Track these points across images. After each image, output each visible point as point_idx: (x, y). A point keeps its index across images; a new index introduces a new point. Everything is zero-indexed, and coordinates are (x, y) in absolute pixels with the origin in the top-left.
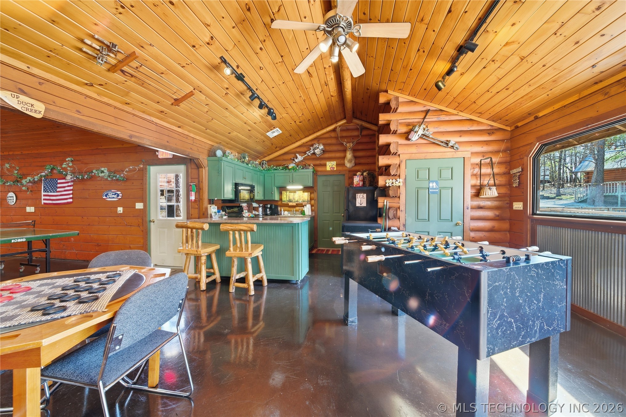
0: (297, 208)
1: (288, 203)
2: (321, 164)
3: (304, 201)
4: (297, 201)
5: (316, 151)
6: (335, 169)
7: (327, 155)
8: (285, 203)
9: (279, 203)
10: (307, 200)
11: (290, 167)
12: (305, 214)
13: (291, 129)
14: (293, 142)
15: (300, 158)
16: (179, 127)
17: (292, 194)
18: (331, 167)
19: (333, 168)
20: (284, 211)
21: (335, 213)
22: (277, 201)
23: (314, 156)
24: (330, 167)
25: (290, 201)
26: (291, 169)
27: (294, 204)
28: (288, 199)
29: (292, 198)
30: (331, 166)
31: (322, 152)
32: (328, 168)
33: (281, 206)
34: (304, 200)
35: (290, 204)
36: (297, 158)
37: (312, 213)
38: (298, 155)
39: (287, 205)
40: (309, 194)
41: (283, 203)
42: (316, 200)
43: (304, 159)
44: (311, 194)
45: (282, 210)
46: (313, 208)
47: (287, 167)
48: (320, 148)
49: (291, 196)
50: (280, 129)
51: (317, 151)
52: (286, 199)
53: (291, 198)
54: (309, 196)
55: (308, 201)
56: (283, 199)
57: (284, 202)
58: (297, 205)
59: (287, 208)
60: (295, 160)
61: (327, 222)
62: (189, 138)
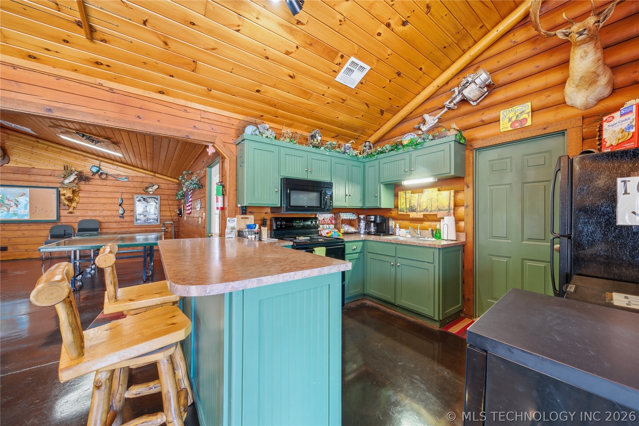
0: (426, 224)
1: (408, 213)
2: (483, 121)
3: (439, 210)
4: (426, 210)
5: (466, 92)
6: (529, 123)
7: (500, 96)
8: (404, 213)
9: (394, 213)
10: (447, 208)
11: (405, 142)
12: (440, 238)
13: (390, 51)
14: (416, 93)
15: (431, 120)
16: (161, 92)
17: (416, 195)
18: (516, 121)
19: (521, 121)
20: (400, 228)
21: (529, 239)
22: (389, 210)
23: (465, 108)
24: (510, 119)
25: (412, 210)
26: (407, 145)
27: (420, 215)
28: (408, 206)
29: (416, 204)
30: (514, 119)
31: (485, 89)
32: (505, 126)
33: (394, 219)
34: (440, 207)
35: (413, 215)
36: (424, 122)
37: (457, 236)
38: (426, 117)
39: (405, 218)
40: (452, 193)
41: (400, 213)
42: (471, 207)
43: (440, 121)
44: (456, 192)
45: (398, 226)
46: (462, 224)
47: (401, 143)
48: (478, 81)
49: (415, 199)
50: (361, 59)
51: (471, 92)
52: (405, 205)
53: (414, 203)
54: (452, 198)
55: (449, 209)
56: (399, 207)
57: (401, 211)
58: (426, 218)
59: (407, 223)
60: (421, 127)
61: (505, 260)
62: (189, 110)
